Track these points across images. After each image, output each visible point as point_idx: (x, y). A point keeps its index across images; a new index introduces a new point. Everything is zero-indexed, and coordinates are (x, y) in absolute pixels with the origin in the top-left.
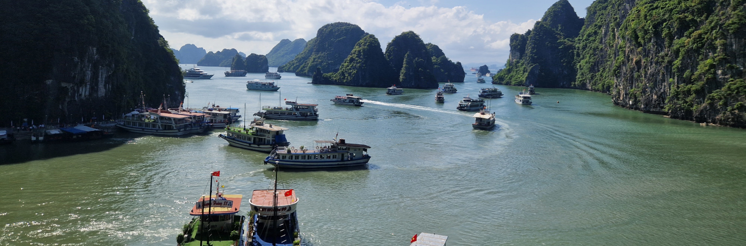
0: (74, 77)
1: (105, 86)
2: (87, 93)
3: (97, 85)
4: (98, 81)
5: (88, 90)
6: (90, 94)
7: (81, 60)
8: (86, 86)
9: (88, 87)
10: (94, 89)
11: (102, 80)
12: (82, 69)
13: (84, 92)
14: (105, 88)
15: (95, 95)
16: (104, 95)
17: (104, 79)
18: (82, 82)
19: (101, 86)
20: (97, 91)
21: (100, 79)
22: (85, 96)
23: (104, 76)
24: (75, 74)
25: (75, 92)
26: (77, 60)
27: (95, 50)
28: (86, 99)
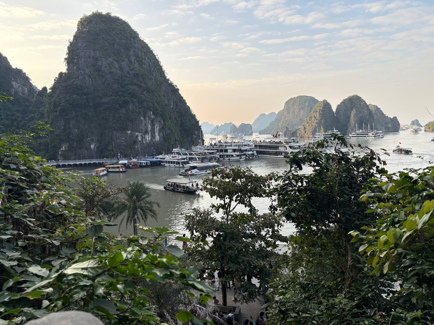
0: (142, 129)
1: (159, 134)
2: (150, 139)
3: (154, 134)
5: (150, 136)
6: (151, 140)
7: (145, 119)
8: (149, 134)
9: (150, 135)
10: (153, 136)
12: (145, 124)
13: (148, 138)
14: (159, 136)
15: (154, 140)
16: (158, 140)
17: (158, 130)
18: (146, 132)
19: (157, 134)
20: (155, 137)
21: (156, 130)
22: (149, 140)
23: (158, 128)
24: (142, 127)
25: (143, 138)
26: (142, 119)
27: (151, 112)
28: (150, 142)
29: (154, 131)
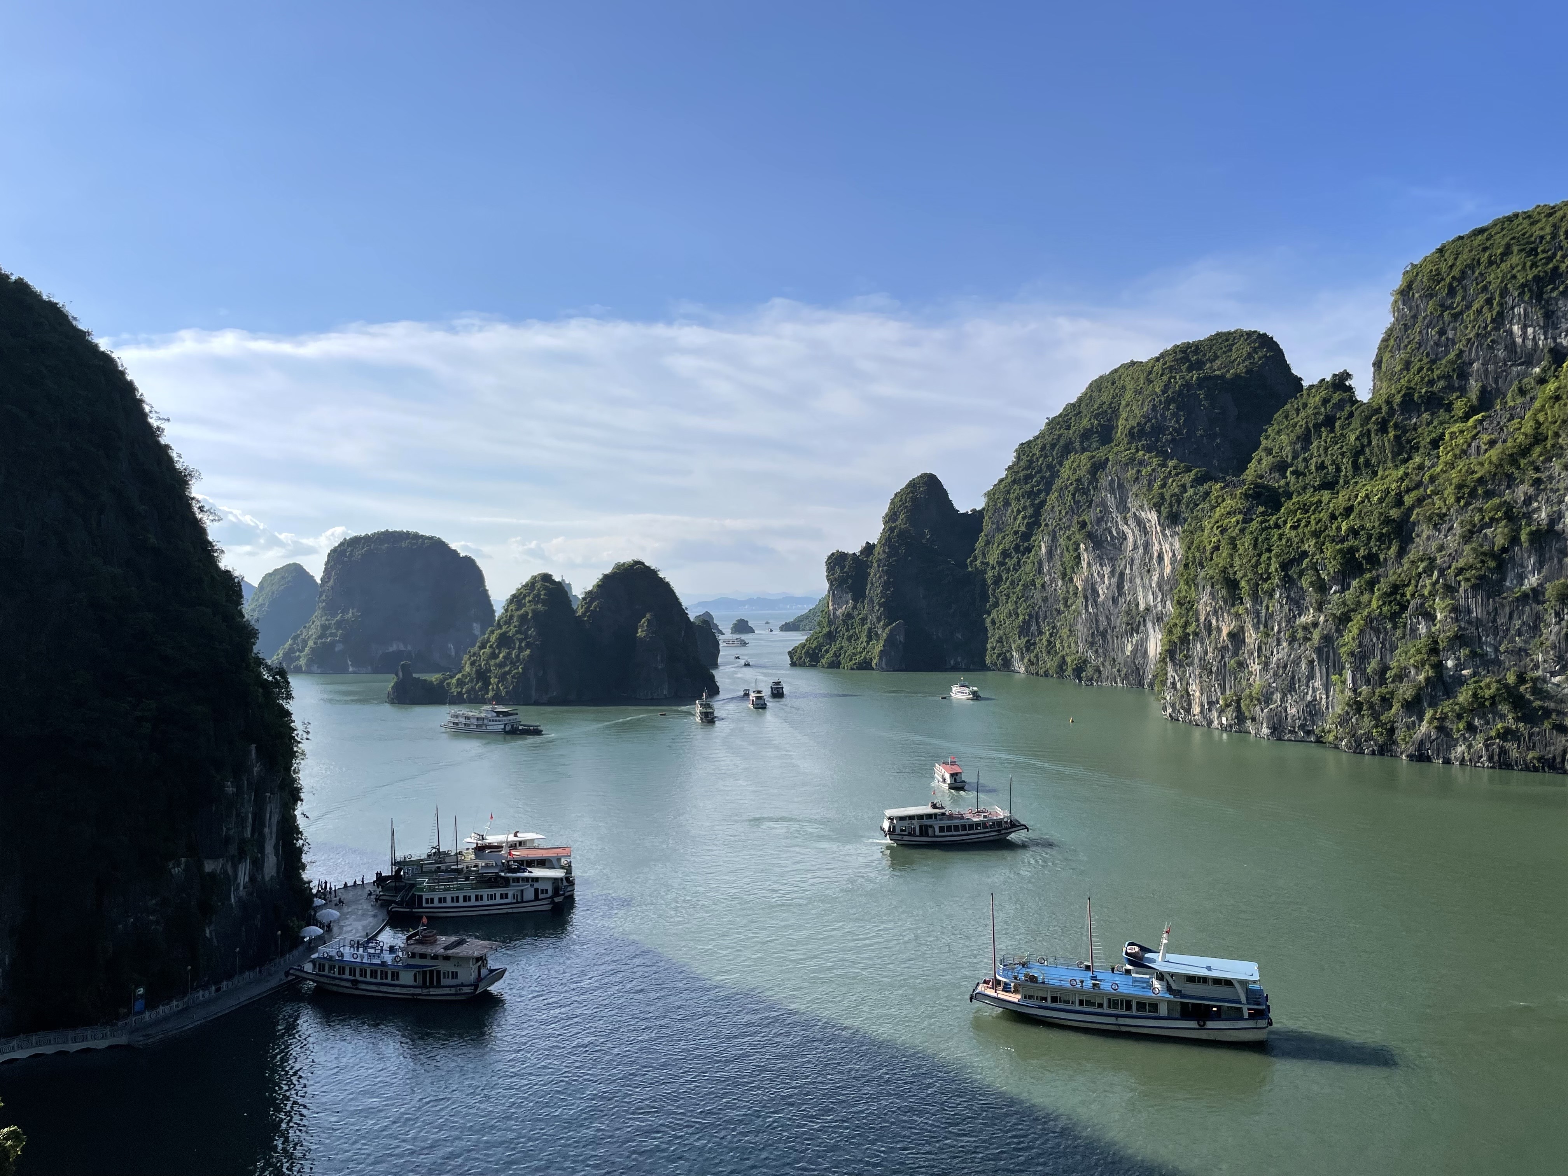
0: (228, 839)
1: (276, 847)
2: (247, 879)
3: (262, 850)
4: (264, 836)
5: (248, 867)
6: (252, 879)
7: (238, 787)
9: (249, 858)
10: (258, 864)
11: (271, 834)
12: (239, 814)
13: (242, 874)
14: (276, 854)
15: (260, 879)
16: (273, 872)
17: (274, 829)
18: (240, 852)
19: (269, 848)
20: (263, 866)
21: (266, 830)
23: (275, 820)
24: (228, 829)
25: (230, 880)
26: (230, 789)
27: (254, 752)
28: (250, 894)
29: (262, 836)
